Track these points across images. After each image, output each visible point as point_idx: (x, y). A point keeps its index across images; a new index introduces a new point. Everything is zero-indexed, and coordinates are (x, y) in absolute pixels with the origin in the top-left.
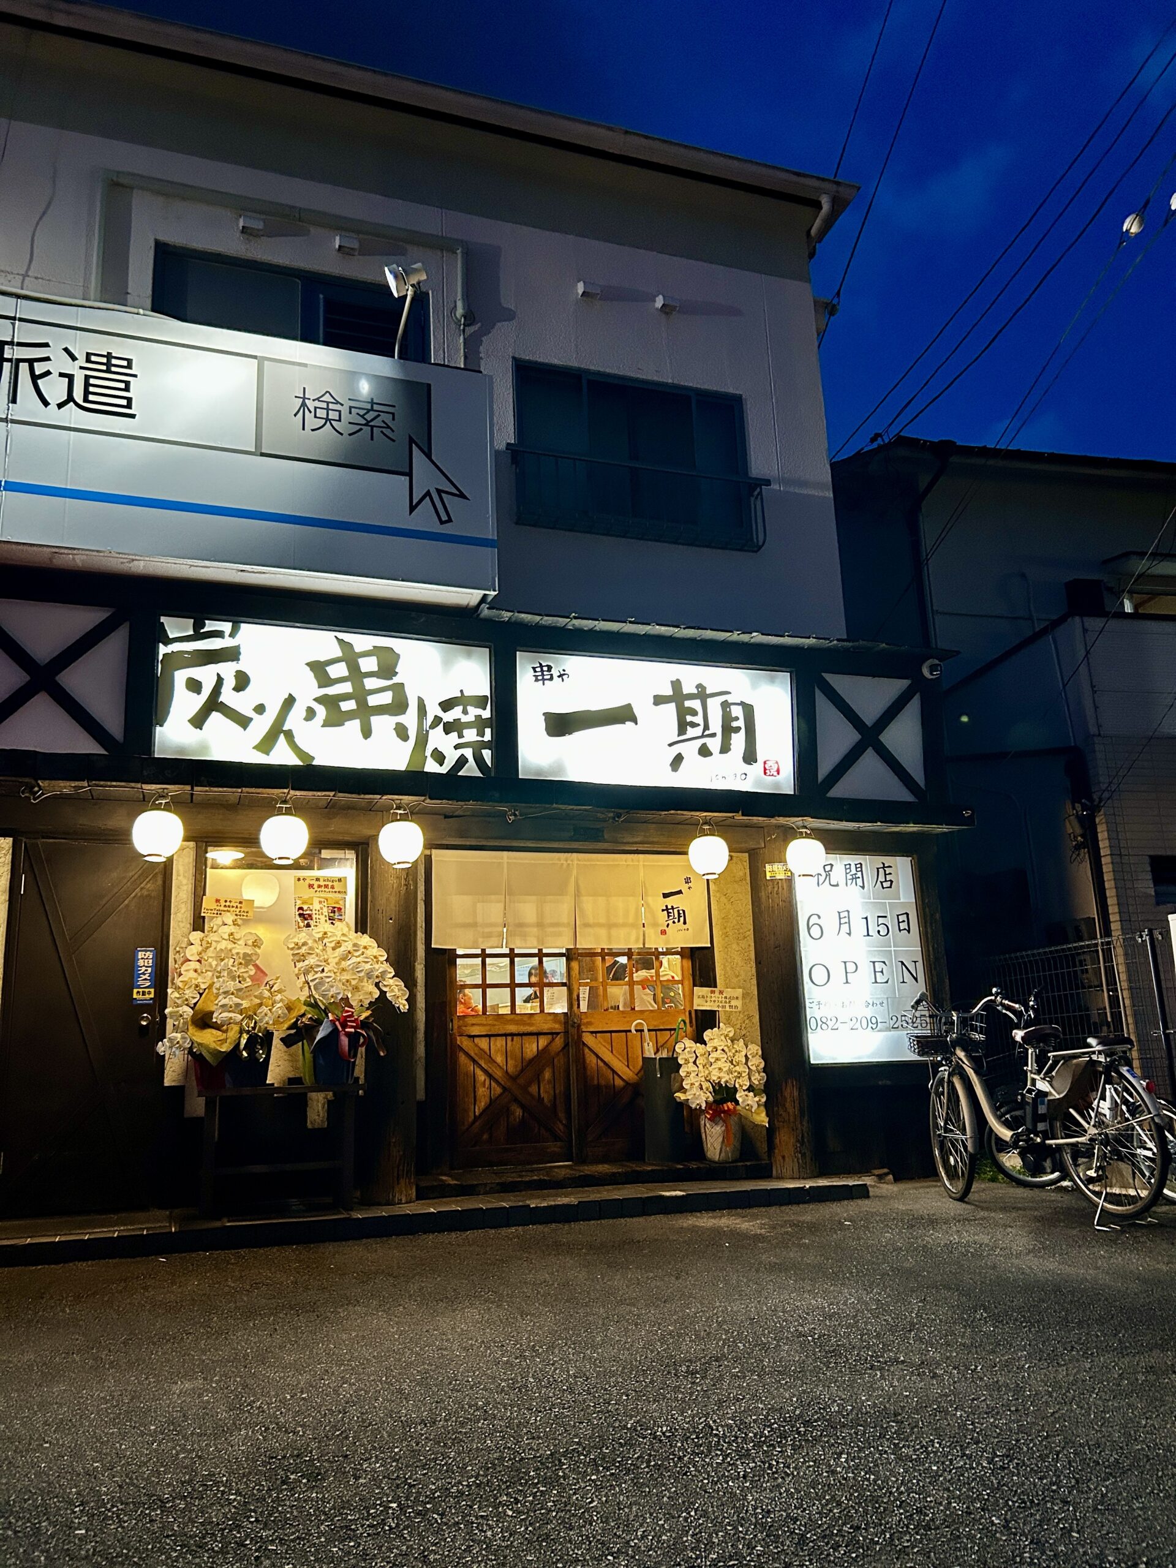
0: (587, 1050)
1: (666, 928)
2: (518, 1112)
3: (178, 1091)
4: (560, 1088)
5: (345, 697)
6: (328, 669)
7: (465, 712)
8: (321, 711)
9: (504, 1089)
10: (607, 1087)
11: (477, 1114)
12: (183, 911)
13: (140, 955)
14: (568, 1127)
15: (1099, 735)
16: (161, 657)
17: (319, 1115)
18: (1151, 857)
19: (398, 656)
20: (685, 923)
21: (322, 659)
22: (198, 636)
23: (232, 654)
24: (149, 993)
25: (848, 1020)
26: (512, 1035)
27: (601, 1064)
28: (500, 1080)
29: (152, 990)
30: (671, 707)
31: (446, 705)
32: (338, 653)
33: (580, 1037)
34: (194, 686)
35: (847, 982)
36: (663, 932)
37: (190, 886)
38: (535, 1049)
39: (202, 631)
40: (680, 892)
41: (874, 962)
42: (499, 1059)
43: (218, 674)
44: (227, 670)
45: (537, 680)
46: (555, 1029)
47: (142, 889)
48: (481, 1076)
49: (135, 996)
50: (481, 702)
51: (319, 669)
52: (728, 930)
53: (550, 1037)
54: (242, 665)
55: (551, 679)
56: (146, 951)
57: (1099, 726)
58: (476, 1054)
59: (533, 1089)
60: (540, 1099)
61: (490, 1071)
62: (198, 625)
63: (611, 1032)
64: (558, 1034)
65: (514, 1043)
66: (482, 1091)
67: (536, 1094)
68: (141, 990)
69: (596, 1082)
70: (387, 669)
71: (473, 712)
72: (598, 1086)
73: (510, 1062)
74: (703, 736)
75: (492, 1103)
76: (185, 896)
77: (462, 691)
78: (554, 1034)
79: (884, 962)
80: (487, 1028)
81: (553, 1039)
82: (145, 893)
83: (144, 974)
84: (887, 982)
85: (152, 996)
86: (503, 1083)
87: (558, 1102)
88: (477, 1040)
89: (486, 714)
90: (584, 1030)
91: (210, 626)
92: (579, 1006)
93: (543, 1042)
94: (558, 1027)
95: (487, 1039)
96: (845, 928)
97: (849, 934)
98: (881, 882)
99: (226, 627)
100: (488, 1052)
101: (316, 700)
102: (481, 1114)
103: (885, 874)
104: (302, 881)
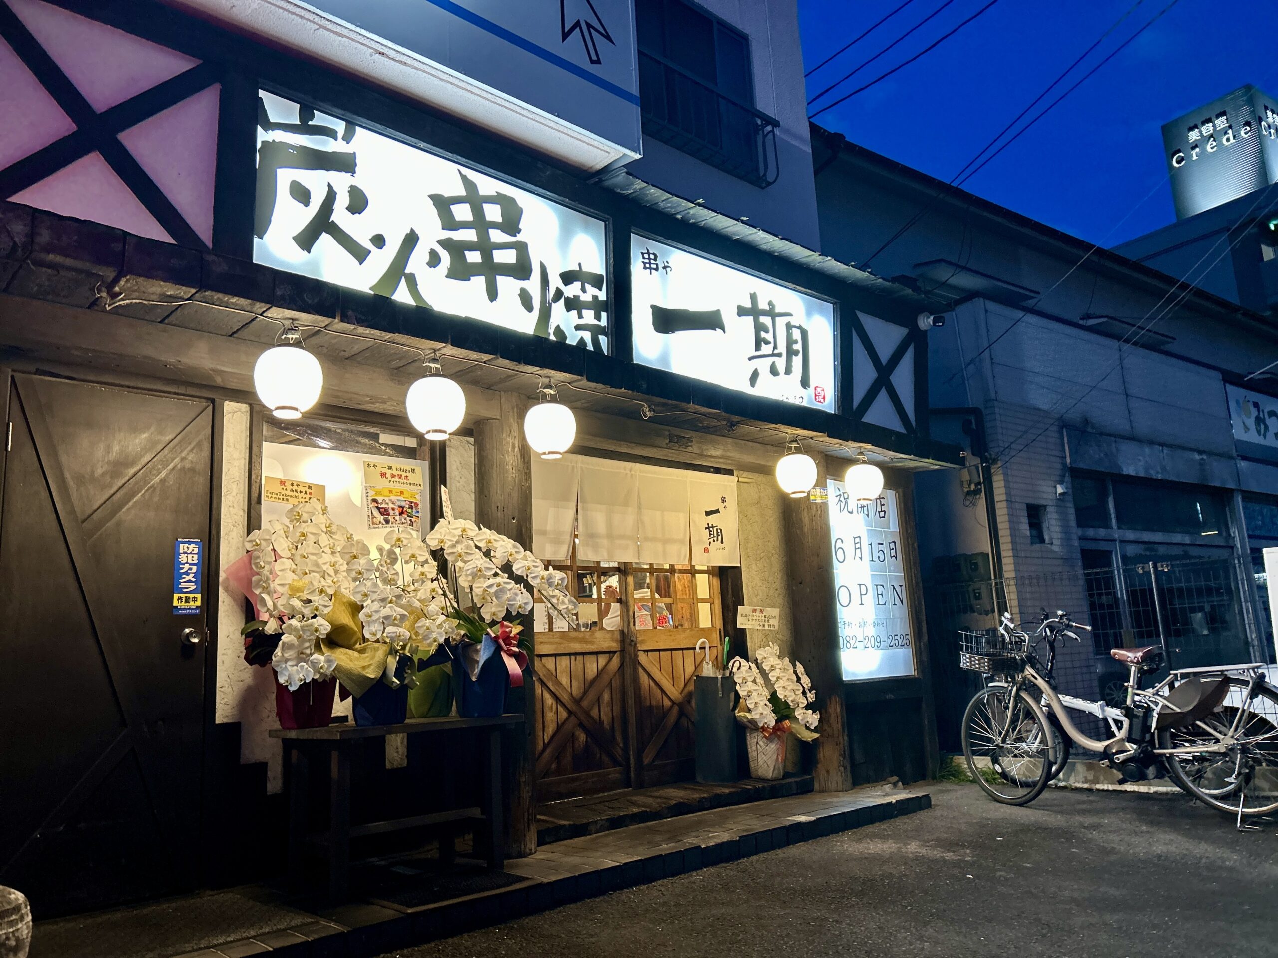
0: (640, 669)
1: (708, 546)
2: (582, 737)
3: (233, 730)
4: (617, 709)
5: (471, 247)
6: (452, 207)
7: (583, 290)
8: (445, 258)
9: (570, 712)
10: (658, 707)
11: (546, 742)
12: (234, 494)
13: (182, 548)
14: (626, 749)
15: (996, 400)
16: (259, 145)
17: (398, 752)
18: (1027, 504)
19: (520, 211)
20: (722, 542)
21: (446, 195)
22: (304, 128)
23: (346, 164)
24: (195, 599)
25: (862, 640)
26: (576, 654)
27: (652, 683)
28: (566, 704)
29: (199, 596)
30: (750, 320)
31: (568, 278)
32: (461, 191)
33: (636, 656)
34: (301, 194)
35: (862, 604)
36: (707, 551)
37: (243, 461)
38: (595, 670)
39: (310, 123)
40: (717, 511)
41: (877, 585)
42: (564, 680)
43: (329, 185)
44: (341, 181)
45: (645, 268)
46: (611, 647)
47: (183, 459)
48: (549, 700)
49: (175, 603)
50: (597, 282)
51: (442, 204)
52: (749, 551)
53: (607, 655)
54: (360, 180)
55: (657, 269)
56: (189, 543)
57: (996, 393)
58: (544, 675)
59: (594, 713)
60: (601, 722)
61: (558, 695)
62: (306, 113)
63: (659, 650)
64: (614, 652)
65: (577, 662)
66: (550, 716)
67: (596, 717)
68: (183, 595)
69: (648, 704)
70: (511, 224)
71: (591, 291)
72: (651, 706)
73: (574, 683)
74: (773, 355)
75: (559, 728)
76: (237, 474)
77: (579, 265)
78: (611, 653)
79: (882, 586)
80: (553, 647)
81: (610, 659)
82: (188, 465)
83: (187, 573)
84: (885, 604)
85: (198, 603)
86: (569, 706)
87: (615, 725)
88: (544, 659)
89: (602, 296)
90: (639, 648)
91: (320, 119)
92: (634, 625)
93: (602, 660)
94: (614, 646)
95: (553, 658)
96: (858, 554)
97: (861, 558)
98: (879, 512)
99: (340, 126)
100: (554, 674)
101: (439, 242)
102: (549, 742)
103: (881, 505)
104: (372, 468)
